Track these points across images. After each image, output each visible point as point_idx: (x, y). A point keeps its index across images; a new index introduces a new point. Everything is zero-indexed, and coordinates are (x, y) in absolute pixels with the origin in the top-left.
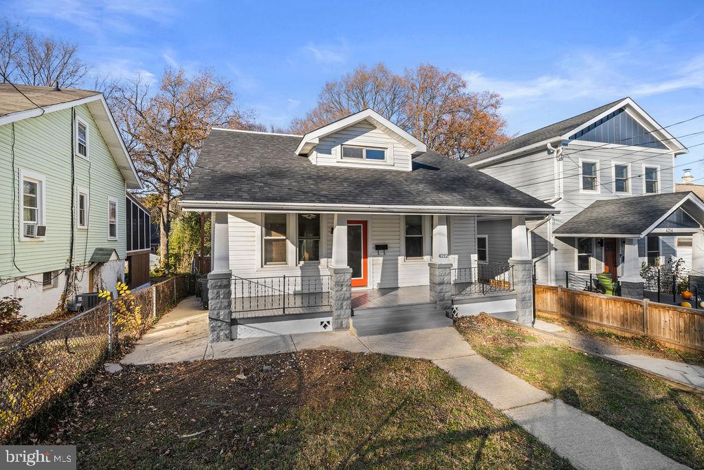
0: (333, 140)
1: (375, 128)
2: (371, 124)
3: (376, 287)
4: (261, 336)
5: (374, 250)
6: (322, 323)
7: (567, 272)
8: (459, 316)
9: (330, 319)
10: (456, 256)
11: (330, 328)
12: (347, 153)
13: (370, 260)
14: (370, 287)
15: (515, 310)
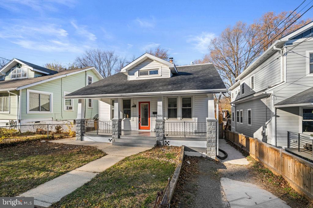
0: (136, 69)
1: (153, 61)
2: (151, 60)
3: (153, 130)
4: (90, 141)
5: (152, 114)
6: (109, 139)
7: (288, 132)
8: (170, 145)
9: (111, 138)
10: (197, 118)
11: (111, 142)
12: (141, 74)
13: (151, 118)
14: (150, 130)
15: (206, 147)
